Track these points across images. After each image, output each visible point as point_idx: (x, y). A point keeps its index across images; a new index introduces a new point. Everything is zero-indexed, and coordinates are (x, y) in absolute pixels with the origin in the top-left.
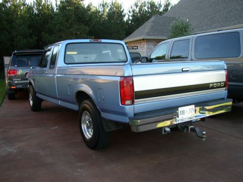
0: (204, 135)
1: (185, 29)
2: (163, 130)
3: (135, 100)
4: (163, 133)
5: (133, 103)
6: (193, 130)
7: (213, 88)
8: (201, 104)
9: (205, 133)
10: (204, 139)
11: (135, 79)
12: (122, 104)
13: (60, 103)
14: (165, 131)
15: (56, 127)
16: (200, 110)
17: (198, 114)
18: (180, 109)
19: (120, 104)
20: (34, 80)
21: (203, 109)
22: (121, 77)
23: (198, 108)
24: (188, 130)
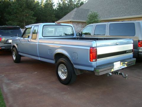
0: (127, 76)
1: (96, 17)
2: (108, 74)
3: (98, 59)
4: (108, 76)
5: (96, 61)
6: (121, 74)
7: (128, 53)
8: (123, 61)
9: (127, 75)
10: (126, 79)
11: (98, 48)
12: (90, 61)
13: (39, 59)
14: (109, 75)
15: (36, 73)
16: (123, 64)
17: (122, 66)
18: (115, 63)
19: (89, 61)
20: (17, 45)
21: (124, 63)
22: (91, 47)
23: (122, 63)
24: (118, 74)
